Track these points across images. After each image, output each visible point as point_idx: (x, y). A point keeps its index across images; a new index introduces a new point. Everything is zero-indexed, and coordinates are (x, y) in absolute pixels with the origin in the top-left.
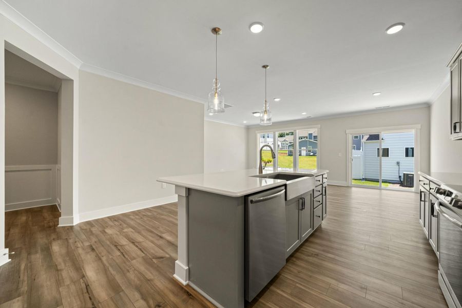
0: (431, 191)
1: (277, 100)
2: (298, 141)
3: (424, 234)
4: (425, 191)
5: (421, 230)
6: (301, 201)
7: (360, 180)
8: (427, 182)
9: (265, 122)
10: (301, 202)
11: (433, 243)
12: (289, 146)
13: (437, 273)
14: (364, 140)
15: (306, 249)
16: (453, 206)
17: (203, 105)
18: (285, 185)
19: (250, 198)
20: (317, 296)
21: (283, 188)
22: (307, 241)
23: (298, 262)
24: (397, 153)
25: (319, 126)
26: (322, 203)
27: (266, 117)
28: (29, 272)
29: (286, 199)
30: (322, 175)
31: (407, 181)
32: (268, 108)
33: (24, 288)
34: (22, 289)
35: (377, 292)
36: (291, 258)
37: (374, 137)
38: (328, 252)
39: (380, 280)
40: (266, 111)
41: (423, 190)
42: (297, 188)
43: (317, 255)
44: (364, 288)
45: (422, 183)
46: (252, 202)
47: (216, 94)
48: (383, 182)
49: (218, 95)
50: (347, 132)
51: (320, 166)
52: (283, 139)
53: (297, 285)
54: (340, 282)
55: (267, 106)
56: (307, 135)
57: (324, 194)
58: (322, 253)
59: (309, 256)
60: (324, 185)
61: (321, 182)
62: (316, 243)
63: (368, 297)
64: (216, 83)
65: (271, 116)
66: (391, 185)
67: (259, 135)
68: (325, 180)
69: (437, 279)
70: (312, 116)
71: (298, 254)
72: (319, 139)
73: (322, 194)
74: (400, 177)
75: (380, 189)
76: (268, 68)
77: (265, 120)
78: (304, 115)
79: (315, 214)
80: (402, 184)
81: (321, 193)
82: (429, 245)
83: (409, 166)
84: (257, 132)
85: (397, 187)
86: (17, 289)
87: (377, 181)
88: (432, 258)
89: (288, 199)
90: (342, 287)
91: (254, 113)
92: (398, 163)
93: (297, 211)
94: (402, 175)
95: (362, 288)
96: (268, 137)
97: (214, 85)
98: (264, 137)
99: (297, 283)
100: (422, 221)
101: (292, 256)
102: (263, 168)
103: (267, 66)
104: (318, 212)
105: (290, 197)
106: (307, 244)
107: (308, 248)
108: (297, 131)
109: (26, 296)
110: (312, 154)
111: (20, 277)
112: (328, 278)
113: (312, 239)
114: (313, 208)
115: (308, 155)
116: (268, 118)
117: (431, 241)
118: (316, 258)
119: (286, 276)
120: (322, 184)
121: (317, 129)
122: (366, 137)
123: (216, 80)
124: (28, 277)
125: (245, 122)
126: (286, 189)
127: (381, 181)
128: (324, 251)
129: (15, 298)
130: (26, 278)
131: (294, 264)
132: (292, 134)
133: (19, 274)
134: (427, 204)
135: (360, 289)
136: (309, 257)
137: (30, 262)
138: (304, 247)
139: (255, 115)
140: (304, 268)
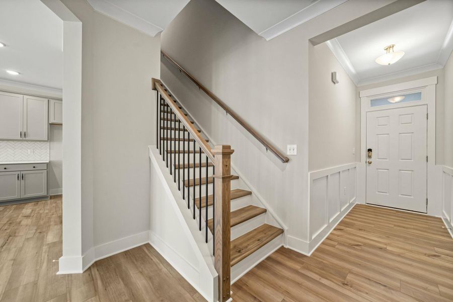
28: (40, 259)
33: (45, 248)
34: (46, 247)
86: (50, 248)
109: (44, 243)
111: (48, 255)
124: (41, 255)
129: (51, 243)
130: (43, 254)
133: (48, 258)
137: (37, 270)
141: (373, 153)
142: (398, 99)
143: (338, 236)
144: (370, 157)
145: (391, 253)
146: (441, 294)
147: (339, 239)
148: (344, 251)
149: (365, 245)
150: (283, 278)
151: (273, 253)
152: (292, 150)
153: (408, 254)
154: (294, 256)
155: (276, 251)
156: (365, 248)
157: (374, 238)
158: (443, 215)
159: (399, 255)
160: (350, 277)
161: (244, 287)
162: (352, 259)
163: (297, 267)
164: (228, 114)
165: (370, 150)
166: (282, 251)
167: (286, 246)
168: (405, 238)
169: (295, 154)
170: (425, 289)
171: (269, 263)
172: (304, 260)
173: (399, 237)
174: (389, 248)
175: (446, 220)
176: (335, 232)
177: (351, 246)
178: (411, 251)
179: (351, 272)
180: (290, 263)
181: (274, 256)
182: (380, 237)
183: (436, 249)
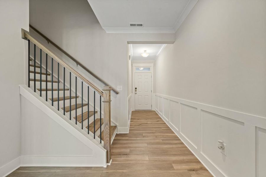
141: (137, 89)
142: (142, 69)
143: (133, 123)
144: (136, 91)
145: (149, 124)
146: (163, 129)
147: (134, 124)
148: (137, 128)
149: (142, 124)
150: (124, 144)
151: (115, 137)
152: (120, 88)
153: (153, 123)
154: (123, 135)
155: (115, 136)
156: (142, 125)
157: (143, 121)
158: (155, 109)
159: (151, 124)
160: (144, 134)
161: (113, 154)
162: (141, 129)
163: (127, 138)
164: (78, 65)
165: (136, 88)
166: (117, 135)
167: (118, 133)
168: (150, 119)
169: (121, 90)
170: (160, 130)
171: (116, 142)
172: (128, 135)
173: (149, 119)
174: (148, 123)
175: (157, 111)
176: (131, 123)
177: (138, 125)
178: (153, 122)
179: (143, 133)
180: (124, 138)
181: (116, 138)
182: (145, 120)
183: (158, 119)
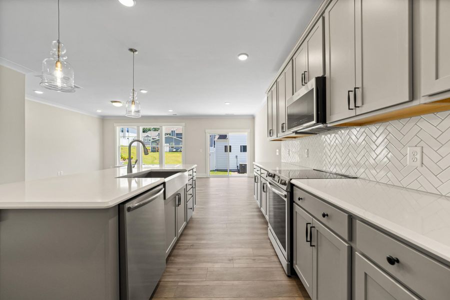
0: (262, 175)
1: (144, 92)
2: (164, 137)
3: (257, 205)
4: (257, 175)
5: (254, 203)
6: (177, 197)
7: (214, 171)
8: (259, 169)
9: (133, 114)
10: (177, 199)
11: (263, 210)
12: (153, 142)
13: (267, 230)
14: (216, 139)
15: (182, 243)
16: (280, 184)
17: (25, 75)
18: (164, 184)
19: (128, 205)
20: (199, 286)
21: (162, 186)
22: (182, 235)
23: (175, 259)
24: (236, 150)
25: (184, 124)
26: (193, 196)
27: (133, 108)
29: (165, 198)
30: (192, 169)
31: (242, 169)
32: (136, 98)
35: (240, 259)
36: (170, 258)
37: (223, 137)
38: (201, 239)
39: (240, 248)
40: (133, 101)
41: (256, 174)
42: (174, 184)
43: (193, 245)
44: (231, 260)
45: (255, 170)
46: (129, 209)
47: (59, 64)
48: (230, 171)
49: (63, 66)
50: (207, 131)
51: (185, 161)
52: (146, 134)
53: (180, 284)
54: (214, 263)
55: (135, 95)
56: (170, 132)
57: (194, 187)
58: (197, 242)
59: (186, 249)
60: (194, 178)
61: (192, 177)
62: (191, 235)
63: (236, 265)
64: (59, 48)
65: (140, 109)
66: (233, 173)
67: (118, 129)
68: (195, 174)
69: (267, 234)
70: (178, 115)
71: (175, 252)
72: (183, 136)
73: (193, 187)
74: (238, 166)
75: (228, 177)
76: (136, 53)
77: (133, 111)
78: (170, 112)
79: (188, 207)
80: (239, 172)
81: (191, 186)
82: (261, 211)
83: (244, 158)
84: (115, 124)
85: (236, 173)
87: (226, 171)
88: (262, 220)
89: (167, 198)
90: (217, 266)
91: (112, 102)
92: (236, 157)
93: (174, 207)
94: (239, 165)
95: (230, 260)
96: (128, 131)
97: (55, 49)
98: (122, 131)
99: (179, 282)
100: (255, 196)
101: (170, 256)
102: (133, 166)
103: (136, 51)
104: (190, 205)
105: (168, 195)
106: (182, 238)
107: (184, 242)
108: (163, 127)
110: (174, 150)
112: (204, 264)
113: (186, 232)
114: (186, 201)
115: (171, 151)
116: (137, 110)
117: (262, 209)
118: (193, 248)
119: (166, 280)
120: (192, 178)
121: (181, 127)
122: (217, 137)
123: (59, 42)
125: (99, 111)
126: (164, 187)
127: (228, 170)
128: (197, 240)
131: (173, 263)
132: (155, 130)
134: (259, 184)
135: (229, 262)
136: (186, 251)
138: (180, 242)
139: (115, 104)
140: (183, 263)
